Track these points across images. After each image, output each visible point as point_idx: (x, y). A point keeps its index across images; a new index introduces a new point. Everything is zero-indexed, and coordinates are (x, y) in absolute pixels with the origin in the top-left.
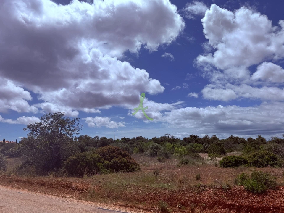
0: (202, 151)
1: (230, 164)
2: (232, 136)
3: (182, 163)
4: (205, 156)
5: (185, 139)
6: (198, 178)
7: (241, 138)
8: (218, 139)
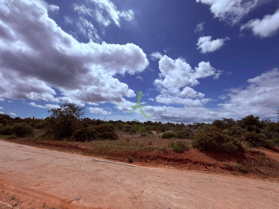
0: (153, 130)
1: (167, 137)
2: (169, 122)
3: (142, 136)
4: (154, 132)
5: (145, 123)
6: (150, 144)
7: (173, 124)
8: (162, 124)
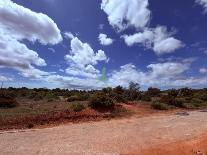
0: (60, 95)
1: (71, 100)
2: (74, 89)
3: (49, 101)
4: (61, 98)
5: (53, 90)
6: (55, 107)
8: (69, 90)
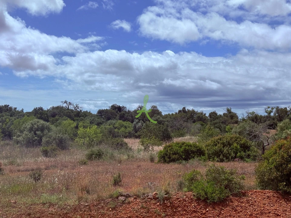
0: (130, 136)
2: (184, 108)
3: (90, 157)
4: (134, 144)
5: (101, 113)
6: (117, 183)
7: (199, 113)
8: (159, 113)
